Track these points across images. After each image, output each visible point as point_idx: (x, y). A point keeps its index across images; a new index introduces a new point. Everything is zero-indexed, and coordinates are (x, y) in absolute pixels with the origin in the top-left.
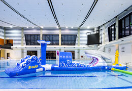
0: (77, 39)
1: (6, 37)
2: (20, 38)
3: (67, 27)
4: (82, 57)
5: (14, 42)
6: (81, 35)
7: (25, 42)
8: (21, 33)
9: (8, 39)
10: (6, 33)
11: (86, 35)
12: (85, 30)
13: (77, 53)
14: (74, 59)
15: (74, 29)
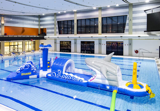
0: (127, 22)
1: (41, 25)
2: (53, 26)
3: (109, 6)
4: (137, 52)
5: (47, 31)
6: (134, 15)
7: (57, 30)
8: (53, 20)
9: (42, 27)
10: (41, 21)
11: (145, 15)
12: (143, 6)
13: (127, 45)
14: (122, 55)
15: (121, 7)
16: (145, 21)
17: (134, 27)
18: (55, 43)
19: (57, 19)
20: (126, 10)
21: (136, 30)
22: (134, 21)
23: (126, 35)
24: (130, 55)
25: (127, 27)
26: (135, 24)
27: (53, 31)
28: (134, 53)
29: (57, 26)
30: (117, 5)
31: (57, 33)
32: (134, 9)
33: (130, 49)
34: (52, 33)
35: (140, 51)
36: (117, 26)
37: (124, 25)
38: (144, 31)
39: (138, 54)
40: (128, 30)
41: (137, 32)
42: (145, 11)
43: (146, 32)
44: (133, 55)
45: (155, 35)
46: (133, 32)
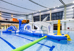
0: (64, 14)
2: (32, 19)
3: (54, 7)
5: (30, 21)
6: (67, 11)
7: (33, 20)
8: (32, 16)
9: (28, 20)
10: (27, 17)
13: (63, 25)
16: (73, 13)
17: (67, 16)
18: (32, 25)
21: (68, 18)
23: (63, 20)
24: (65, 30)
36: (59, 16)
37: (62, 16)
38: (73, 18)
39: (69, 29)
40: (64, 18)
44: (67, 30)
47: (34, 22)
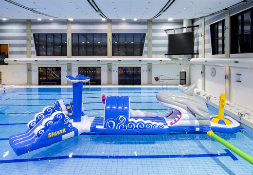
0: (146, 42)
3: (124, 19)
4: (157, 79)
6: (154, 35)
7: (34, 49)
8: (25, 31)
11: (165, 35)
12: (163, 24)
13: (145, 71)
14: (140, 84)
15: (140, 23)
16: (167, 42)
17: (154, 49)
18: (29, 70)
19: (32, 30)
20: (145, 27)
22: (154, 42)
23: (144, 58)
24: (150, 83)
25: (145, 49)
26: (155, 45)
27: (24, 49)
28: (154, 81)
29: (33, 42)
30: (135, 20)
31: (32, 53)
32: (154, 27)
33: (150, 76)
34: (22, 53)
35: (161, 78)
36: (133, 46)
37: (141, 46)
38: (165, 55)
39: (158, 82)
40: (147, 53)
41: (158, 55)
42: (166, 30)
43: (167, 56)
44: (153, 83)
45: (176, 59)
46: (153, 55)
47: (38, 54)
